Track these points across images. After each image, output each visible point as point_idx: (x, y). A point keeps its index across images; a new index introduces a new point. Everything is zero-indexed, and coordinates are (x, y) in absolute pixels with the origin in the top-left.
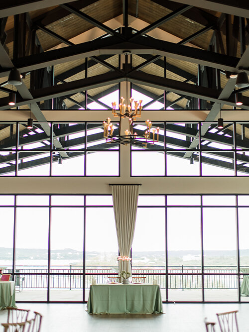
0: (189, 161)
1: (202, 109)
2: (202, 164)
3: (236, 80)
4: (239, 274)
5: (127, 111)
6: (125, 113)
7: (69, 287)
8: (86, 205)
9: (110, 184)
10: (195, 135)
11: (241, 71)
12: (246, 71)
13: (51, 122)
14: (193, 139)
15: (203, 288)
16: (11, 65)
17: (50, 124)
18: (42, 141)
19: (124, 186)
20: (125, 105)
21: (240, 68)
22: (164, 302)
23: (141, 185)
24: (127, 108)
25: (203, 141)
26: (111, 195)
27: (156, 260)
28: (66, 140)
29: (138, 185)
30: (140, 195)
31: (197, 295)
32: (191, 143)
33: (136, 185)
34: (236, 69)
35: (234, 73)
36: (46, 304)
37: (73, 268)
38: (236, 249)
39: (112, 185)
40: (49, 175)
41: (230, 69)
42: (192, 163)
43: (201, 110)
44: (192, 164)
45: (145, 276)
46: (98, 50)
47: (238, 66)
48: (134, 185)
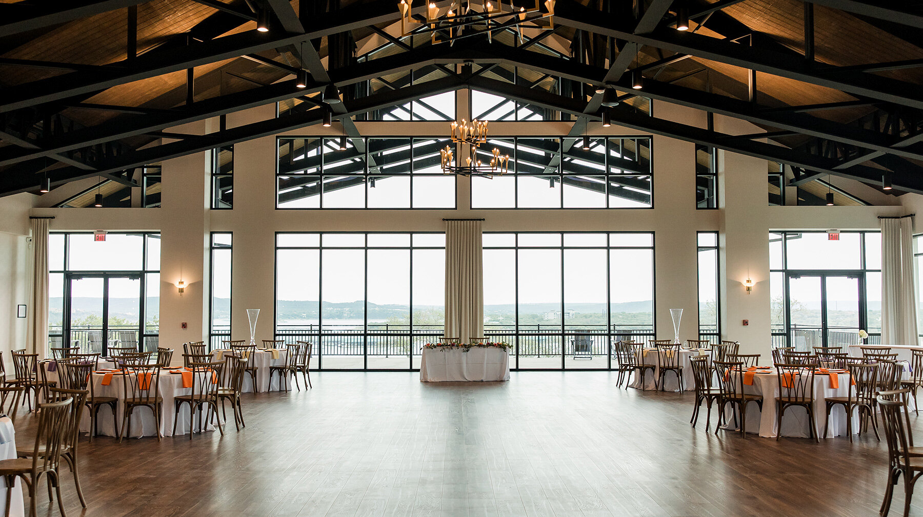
0: (548, 182)
1: (565, 119)
2: (564, 185)
3: (602, 98)
4: (609, 335)
5: (469, 135)
6: (466, 137)
7: (385, 353)
8: (413, 246)
9: (444, 220)
10: (556, 151)
11: (609, 86)
12: (614, 87)
13: (366, 137)
14: (553, 155)
15: (564, 355)
16: (327, 78)
17: (364, 140)
18: (352, 158)
19: (462, 222)
20: (466, 127)
21: (608, 83)
22: (511, 370)
23: (484, 220)
24: (469, 131)
25: (565, 158)
26: (444, 233)
27: (501, 318)
28: (379, 155)
29: (480, 220)
30: (484, 233)
31: (556, 362)
32: (551, 159)
33: (478, 220)
34: (603, 83)
35: (601, 88)
36: (363, 373)
37: (389, 328)
38: (606, 301)
39: (447, 220)
40: (364, 207)
41: (596, 83)
42: (552, 185)
43: (562, 121)
44: (552, 188)
45: (488, 337)
46: (434, 60)
47: (604, 81)
48: (475, 220)
